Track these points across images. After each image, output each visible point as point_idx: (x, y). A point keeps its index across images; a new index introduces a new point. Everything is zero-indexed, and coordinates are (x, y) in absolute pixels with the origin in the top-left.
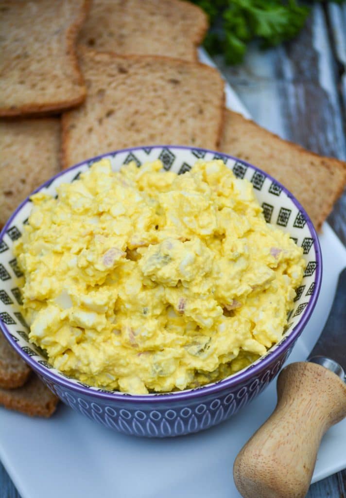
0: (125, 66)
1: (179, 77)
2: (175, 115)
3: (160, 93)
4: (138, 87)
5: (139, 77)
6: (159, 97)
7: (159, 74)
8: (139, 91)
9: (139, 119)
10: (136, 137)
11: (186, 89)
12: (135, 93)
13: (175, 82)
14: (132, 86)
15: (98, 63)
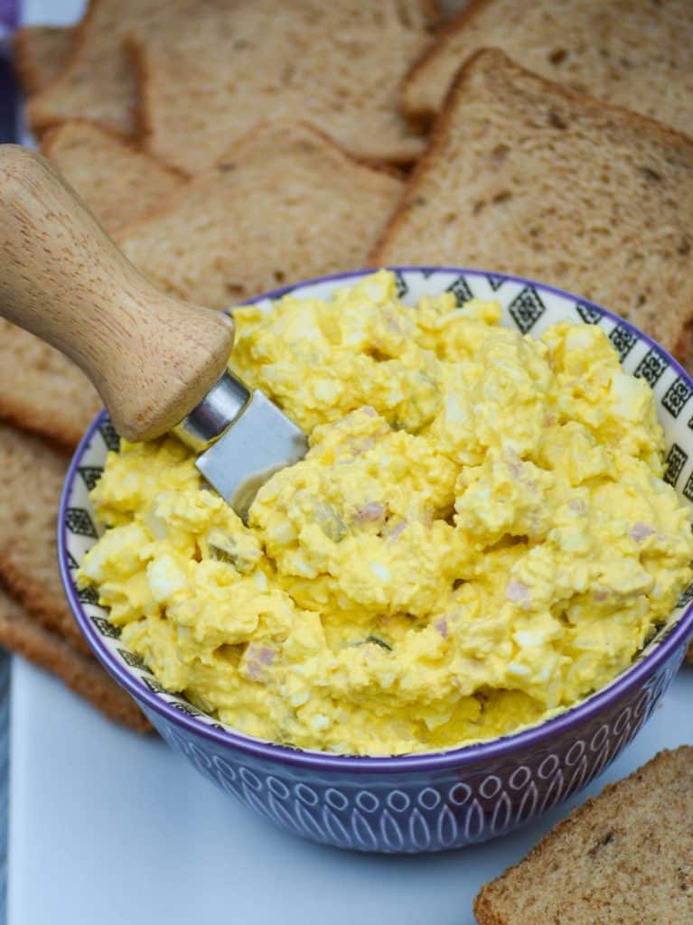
0: (564, 116)
1: (664, 168)
2: (626, 240)
3: (612, 187)
4: (574, 163)
5: (582, 144)
6: (610, 195)
7: (623, 150)
8: (573, 172)
9: (551, 225)
10: (531, 259)
11: (669, 194)
12: (563, 173)
13: (653, 176)
14: (564, 157)
15: (518, 92)
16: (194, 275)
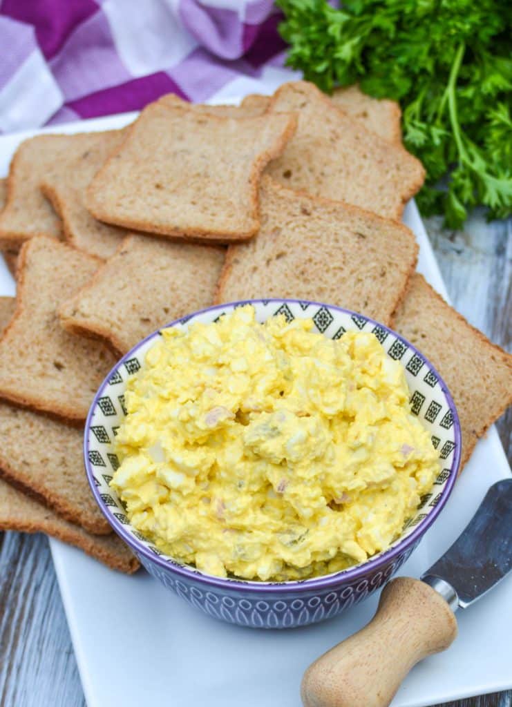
0: (309, 208)
1: (366, 232)
2: (352, 272)
3: (341, 244)
4: (318, 233)
5: (321, 223)
6: (340, 249)
7: (344, 224)
8: (319, 238)
9: (311, 268)
10: (303, 287)
11: (370, 246)
12: (313, 239)
13: (361, 236)
14: (311, 230)
15: (281, 198)
16: (123, 316)
